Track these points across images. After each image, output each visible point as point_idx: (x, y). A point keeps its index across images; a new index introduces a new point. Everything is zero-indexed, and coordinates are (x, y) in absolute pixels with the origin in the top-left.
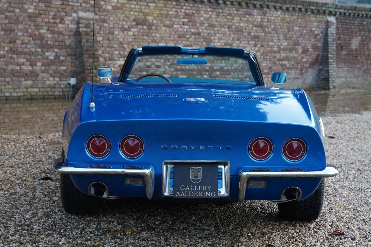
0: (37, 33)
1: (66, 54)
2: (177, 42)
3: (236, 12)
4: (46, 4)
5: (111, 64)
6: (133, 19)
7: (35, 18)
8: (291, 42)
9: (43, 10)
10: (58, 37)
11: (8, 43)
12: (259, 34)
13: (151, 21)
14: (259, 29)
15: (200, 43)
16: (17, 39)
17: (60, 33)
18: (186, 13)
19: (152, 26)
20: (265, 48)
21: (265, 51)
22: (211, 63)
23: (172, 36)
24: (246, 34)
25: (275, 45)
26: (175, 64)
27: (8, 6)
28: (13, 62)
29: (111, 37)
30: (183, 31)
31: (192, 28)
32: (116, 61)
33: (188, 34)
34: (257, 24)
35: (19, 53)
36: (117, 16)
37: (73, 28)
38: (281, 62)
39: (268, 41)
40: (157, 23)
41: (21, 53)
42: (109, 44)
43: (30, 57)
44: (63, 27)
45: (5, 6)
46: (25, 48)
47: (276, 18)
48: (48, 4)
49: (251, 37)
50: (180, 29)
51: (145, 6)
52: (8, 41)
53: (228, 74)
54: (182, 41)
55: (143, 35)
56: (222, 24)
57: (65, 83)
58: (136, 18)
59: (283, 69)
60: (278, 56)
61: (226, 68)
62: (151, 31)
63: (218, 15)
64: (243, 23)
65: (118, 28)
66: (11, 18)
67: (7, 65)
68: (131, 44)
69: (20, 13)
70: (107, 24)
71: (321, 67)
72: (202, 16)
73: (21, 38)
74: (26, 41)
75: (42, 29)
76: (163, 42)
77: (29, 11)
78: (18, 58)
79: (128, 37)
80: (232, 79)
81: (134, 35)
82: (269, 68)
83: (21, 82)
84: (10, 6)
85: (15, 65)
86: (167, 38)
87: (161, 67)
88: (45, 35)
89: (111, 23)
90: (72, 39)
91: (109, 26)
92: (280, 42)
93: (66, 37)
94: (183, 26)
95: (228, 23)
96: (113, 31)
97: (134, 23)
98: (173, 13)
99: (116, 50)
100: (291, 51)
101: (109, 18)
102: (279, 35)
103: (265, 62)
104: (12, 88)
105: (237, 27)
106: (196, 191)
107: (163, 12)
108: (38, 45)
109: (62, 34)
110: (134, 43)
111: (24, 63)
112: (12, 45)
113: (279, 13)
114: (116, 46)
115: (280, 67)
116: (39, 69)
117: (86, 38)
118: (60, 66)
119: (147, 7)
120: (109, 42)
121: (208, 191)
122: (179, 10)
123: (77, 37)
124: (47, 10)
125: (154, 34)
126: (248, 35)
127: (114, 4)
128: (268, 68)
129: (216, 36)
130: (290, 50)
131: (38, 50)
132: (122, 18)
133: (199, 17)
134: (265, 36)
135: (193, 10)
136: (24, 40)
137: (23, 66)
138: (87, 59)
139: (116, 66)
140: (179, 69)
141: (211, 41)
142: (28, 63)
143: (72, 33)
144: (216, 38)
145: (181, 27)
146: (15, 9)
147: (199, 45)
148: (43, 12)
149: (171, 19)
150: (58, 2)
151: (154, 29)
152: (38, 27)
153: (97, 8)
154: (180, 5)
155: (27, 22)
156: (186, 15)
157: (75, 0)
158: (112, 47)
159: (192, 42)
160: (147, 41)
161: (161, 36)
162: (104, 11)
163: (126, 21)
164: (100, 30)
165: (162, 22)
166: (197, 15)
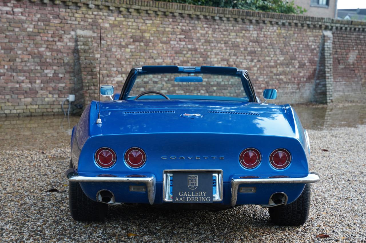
0: (36, 51)
1: (65, 71)
2: (174, 58)
3: (232, 28)
4: (45, 23)
5: (109, 80)
6: (130, 36)
7: (35, 37)
8: (288, 56)
9: (42, 29)
10: (57, 55)
11: (7, 61)
12: (256, 49)
13: (148, 38)
14: (256, 45)
15: (197, 59)
16: (16, 58)
17: (59, 51)
18: (183, 29)
19: (150, 42)
20: (262, 62)
21: (262, 66)
22: (208, 79)
23: (169, 53)
24: (242, 49)
25: (272, 59)
26: (172, 80)
27: (8, 25)
28: (13, 80)
29: (108, 54)
30: (179, 47)
31: (189, 44)
32: (114, 77)
33: (185, 49)
34: (253, 39)
35: (18, 71)
36: (114, 33)
37: (72, 46)
38: (278, 77)
39: (264, 56)
40: (154, 40)
41: (21, 71)
42: (107, 61)
43: (30, 75)
44: (62, 45)
45: (5, 25)
46: (24, 66)
47: (272, 34)
48: (47, 23)
49: (247, 52)
50: (177, 45)
51: (142, 23)
52: (8, 60)
53: (224, 89)
54: (179, 57)
55: (140, 52)
56: (218, 39)
57: (64, 99)
58: (133, 35)
59: (280, 83)
60: (274, 71)
61: (223, 83)
62: (148, 48)
63: (214, 31)
64: (239, 38)
65: (115, 45)
66: (11, 37)
67: (7, 83)
68: (128, 60)
69: (20, 32)
70: (105, 42)
71: (318, 81)
72: (198, 32)
73: (20, 57)
74: (26, 59)
75: (41, 47)
76: (160, 59)
77: (28, 30)
78: (17, 76)
79: (126, 54)
80: (229, 95)
81: (131, 52)
83: (20, 99)
84: (10, 25)
85: (15, 83)
86: (164, 54)
87: (158, 83)
88: (44, 53)
89: (108, 40)
90: (71, 56)
91: (106, 44)
92: (276, 57)
93: (65, 55)
94: (179, 42)
95: (224, 39)
96: (111, 48)
97: (132, 40)
98: (169, 29)
99: (114, 67)
100: (287, 66)
101: (107, 36)
102: (275, 50)
103: (262, 77)
104: (12, 105)
105: (233, 42)
106: (193, 197)
107: (160, 29)
108: (37, 62)
109: (61, 52)
110: (131, 60)
111: (23, 80)
112: (12, 63)
113: (275, 28)
114: (113, 63)
115: (277, 82)
116: (38, 86)
117: (85, 55)
118: (59, 83)
119: (144, 24)
120: (106, 58)
121: (204, 197)
122: (175, 27)
123: (75, 54)
124: (46, 29)
125: (151, 51)
126: (244, 50)
127: (111, 22)
128: (264, 82)
129: (212, 52)
130: (287, 64)
131: (37, 68)
132: (119, 35)
133: (196, 33)
134: (261, 51)
135: (189, 26)
136: (23, 58)
137: (22, 84)
138: (85, 76)
139: (114, 82)
140: (176, 85)
141: (208, 57)
142: (28, 81)
143: (70, 51)
144: (212, 53)
145: (178, 44)
146: (14, 28)
147: (195, 60)
148: (42, 31)
149: (168, 36)
150: (57, 21)
151: (151, 46)
152: (37, 45)
153: (95, 25)
154: (177, 22)
155: (26, 41)
156: (182, 31)
157: (74, 18)
158: (109, 64)
159: (189, 58)
160: (144, 58)
161: (158, 52)
162: (101, 29)
163: (124, 38)
164: (98, 47)
165: (159, 39)
166: (194, 32)
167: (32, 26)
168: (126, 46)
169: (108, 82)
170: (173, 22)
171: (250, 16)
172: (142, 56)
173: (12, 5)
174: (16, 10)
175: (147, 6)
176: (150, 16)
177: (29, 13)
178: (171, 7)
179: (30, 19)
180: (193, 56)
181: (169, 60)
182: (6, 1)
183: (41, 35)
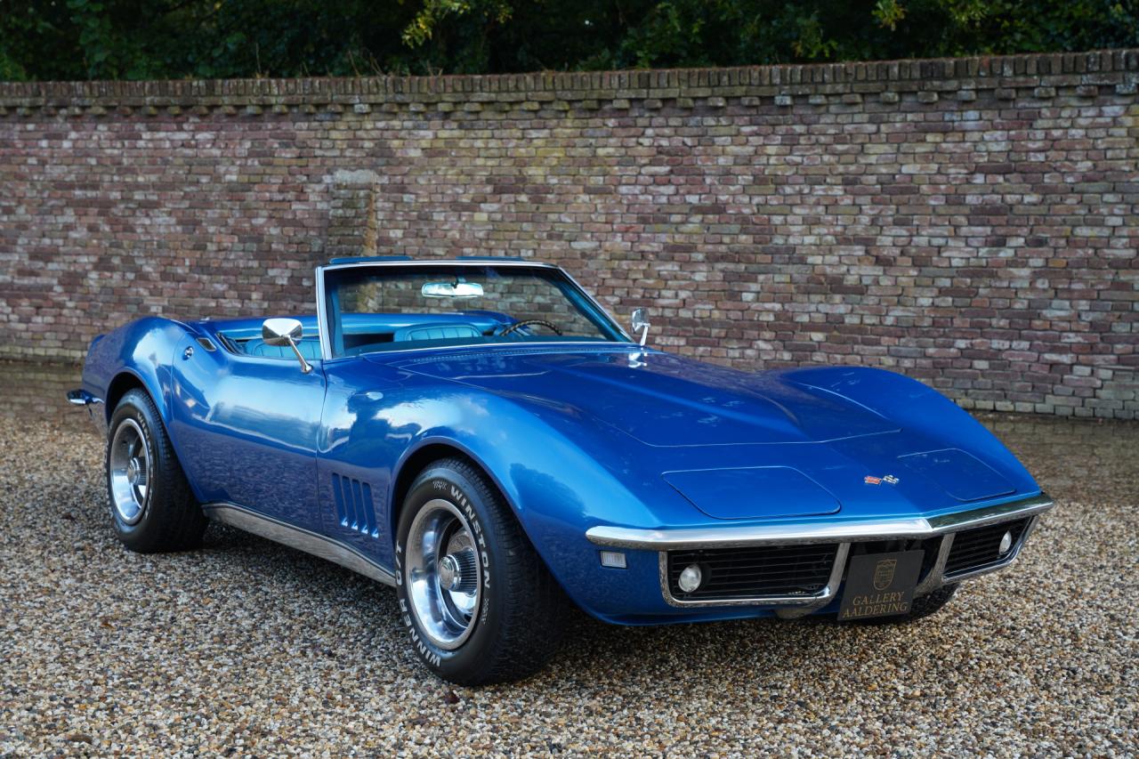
0: (246, 225)
2: (639, 238)
3: (872, 128)
4: (262, 159)
6: (484, 178)
7: (240, 194)
9: (258, 174)
10: (295, 232)
11: (191, 250)
12: (1009, 198)
13: (540, 180)
14: (1006, 180)
15: (726, 239)
16: (208, 241)
17: (297, 223)
18: (660, 146)
19: (547, 192)
23: (618, 220)
26: (635, 303)
29: (425, 229)
30: (655, 203)
31: (689, 193)
33: (677, 210)
36: (435, 172)
37: (327, 210)
40: (560, 184)
41: (220, 271)
43: (237, 281)
44: (304, 210)
45: (181, 172)
46: (224, 259)
48: (266, 159)
50: (642, 198)
51: (518, 139)
52: (190, 247)
53: (865, 342)
55: (519, 220)
56: (812, 171)
58: (491, 174)
61: (852, 320)
62: (542, 209)
63: (791, 141)
64: (915, 161)
65: (442, 203)
66: (195, 196)
67: (192, 297)
68: (484, 244)
69: (212, 184)
70: (413, 196)
72: (724, 153)
73: (214, 239)
74: (225, 245)
75: (257, 216)
76: (586, 239)
77: (228, 177)
78: (211, 282)
79: (474, 228)
81: (492, 221)
82: (1093, 326)
84: (190, 171)
85: (207, 297)
86: (598, 225)
88: (266, 229)
89: (421, 192)
91: (416, 201)
93: (312, 233)
94: (651, 188)
95: (841, 169)
96: (431, 213)
97: (489, 189)
98: (611, 150)
101: (416, 181)
105: (884, 179)
107: (573, 152)
108: (252, 252)
109: (303, 226)
110: (493, 243)
111: (224, 292)
112: (198, 254)
113: (1109, 110)
114: (440, 251)
116: (257, 306)
117: (340, 233)
118: (303, 302)
119: (523, 142)
120: (421, 240)
122: (632, 141)
124: (265, 174)
125: (552, 217)
126: (950, 203)
127: (424, 144)
129: (792, 212)
131: (251, 264)
132: (451, 177)
133: (713, 157)
135: (683, 136)
136: (222, 242)
137: (222, 301)
141: (774, 231)
142: (233, 293)
143: (325, 223)
144: (790, 218)
145: (645, 192)
146: (200, 177)
147: (721, 243)
148: (256, 179)
149: (608, 169)
150: (288, 154)
151: (554, 202)
152: (248, 212)
153: (382, 156)
154: (636, 126)
155: (225, 203)
156: (660, 153)
157: (327, 143)
159: (695, 237)
160: (533, 237)
161: (578, 220)
162: (400, 164)
163: (465, 185)
164: (394, 211)
165: (579, 180)
166: (705, 151)
167: (235, 169)
168: (473, 207)
170: (621, 126)
171: (945, 78)
172: (526, 232)
173: (192, 127)
174: (201, 136)
175: (517, 89)
176: (541, 118)
177: (229, 139)
178: (596, 85)
179: (228, 153)
180: (711, 231)
181: (619, 243)
182: (179, 119)
183: (256, 188)
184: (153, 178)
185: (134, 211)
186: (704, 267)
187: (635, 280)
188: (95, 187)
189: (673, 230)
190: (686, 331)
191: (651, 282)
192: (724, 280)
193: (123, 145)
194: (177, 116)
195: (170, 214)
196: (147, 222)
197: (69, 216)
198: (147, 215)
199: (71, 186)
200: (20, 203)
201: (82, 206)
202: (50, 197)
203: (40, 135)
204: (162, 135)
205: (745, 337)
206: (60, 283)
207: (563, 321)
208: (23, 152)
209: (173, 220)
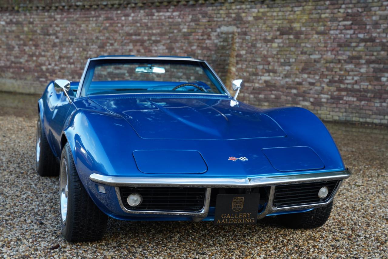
0: (190, 49)
2: (338, 53)
4: (195, 22)
5: (255, 79)
6: (276, 29)
7: (188, 37)
10: (206, 52)
13: (298, 29)
15: (375, 54)
17: (207, 48)
18: (348, 12)
19: (301, 34)
23: (329, 46)
26: (335, 82)
29: (254, 50)
30: (345, 38)
31: (360, 33)
32: (261, 76)
33: (354, 40)
40: (306, 30)
42: (253, 58)
44: (210, 43)
45: (168, 28)
50: (339, 36)
51: (290, 11)
54: (344, 51)
55: (289, 46)
58: (279, 27)
62: (299, 41)
65: (260, 39)
68: (276, 56)
69: (178, 33)
70: (249, 37)
72: (375, 15)
75: (193, 46)
76: (316, 54)
77: (184, 30)
79: (272, 50)
81: (279, 47)
84: (171, 28)
86: (321, 48)
87: (316, 84)
88: (196, 51)
89: (252, 35)
91: (251, 39)
93: (212, 52)
94: (344, 31)
96: (256, 44)
97: (278, 33)
98: (327, 15)
99: (260, 64)
101: (251, 30)
107: (312, 16)
109: (210, 50)
110: (279, 56)
114: (259, 60)
119: (292, 13)
120: (252, 55)
122: (336, 11)
124: (196, 28)
125: (303, 45)
127: (254, 15)
132: (264, 29)
135: (358, 7)
139: (260, 82)
140: (343, 88)
143: (217, 48)
145: (341, 33)
146: (174, 30)
147: (373, 55)
148: (193, 30)
149: (326, 23)
150: (205, 20)
151: (303, 38)
152: (190, 44)
153: (238, 20)
154: (337, 4)
155: (182, 40)
156: (347, 15)
157: (219, 15)
158: (255, 61)
159: (361, 53)
160: (295, 54)
161: (313, 46)
162: (245, 23)
163: (269, 32)
164: (242, 43)
165: (314, 29)
166: (367, 14)
167: (186, 27)
168: (272, 41)
169: (255, 81)
170: (331, 4)
172: (292, 51)
173: (171, 10)
174: (174, 14)
176: (299, 2)
177: (184, 15)
179: (184, 20)
180: (369, 50)
181: (329, 56)
182: (167, 7)
183: (193, 34)
184: (158, 31)
185: (151, 44)
186: (365, 66)
187: (336, 72)
188: (139, 35)
189: (352, 50)
190: (356, 94)
191: (342, 73)
192: (374, 71)
193: (148, 18)
194: (167, 6)
195: (164, 45)
196: (156, 48)
197: (131, 47)
198: (156, 46)
199: (131, 35)
200: (115, 42)
201: (135, 42)
202: (125, 39)
203: (122, 15)
204: (161, 14)
205: (383, 97)
206: (128, 72)
207: (306, 89)
208: (117, 22)
209: (164, 48)
